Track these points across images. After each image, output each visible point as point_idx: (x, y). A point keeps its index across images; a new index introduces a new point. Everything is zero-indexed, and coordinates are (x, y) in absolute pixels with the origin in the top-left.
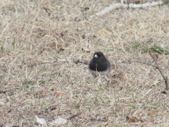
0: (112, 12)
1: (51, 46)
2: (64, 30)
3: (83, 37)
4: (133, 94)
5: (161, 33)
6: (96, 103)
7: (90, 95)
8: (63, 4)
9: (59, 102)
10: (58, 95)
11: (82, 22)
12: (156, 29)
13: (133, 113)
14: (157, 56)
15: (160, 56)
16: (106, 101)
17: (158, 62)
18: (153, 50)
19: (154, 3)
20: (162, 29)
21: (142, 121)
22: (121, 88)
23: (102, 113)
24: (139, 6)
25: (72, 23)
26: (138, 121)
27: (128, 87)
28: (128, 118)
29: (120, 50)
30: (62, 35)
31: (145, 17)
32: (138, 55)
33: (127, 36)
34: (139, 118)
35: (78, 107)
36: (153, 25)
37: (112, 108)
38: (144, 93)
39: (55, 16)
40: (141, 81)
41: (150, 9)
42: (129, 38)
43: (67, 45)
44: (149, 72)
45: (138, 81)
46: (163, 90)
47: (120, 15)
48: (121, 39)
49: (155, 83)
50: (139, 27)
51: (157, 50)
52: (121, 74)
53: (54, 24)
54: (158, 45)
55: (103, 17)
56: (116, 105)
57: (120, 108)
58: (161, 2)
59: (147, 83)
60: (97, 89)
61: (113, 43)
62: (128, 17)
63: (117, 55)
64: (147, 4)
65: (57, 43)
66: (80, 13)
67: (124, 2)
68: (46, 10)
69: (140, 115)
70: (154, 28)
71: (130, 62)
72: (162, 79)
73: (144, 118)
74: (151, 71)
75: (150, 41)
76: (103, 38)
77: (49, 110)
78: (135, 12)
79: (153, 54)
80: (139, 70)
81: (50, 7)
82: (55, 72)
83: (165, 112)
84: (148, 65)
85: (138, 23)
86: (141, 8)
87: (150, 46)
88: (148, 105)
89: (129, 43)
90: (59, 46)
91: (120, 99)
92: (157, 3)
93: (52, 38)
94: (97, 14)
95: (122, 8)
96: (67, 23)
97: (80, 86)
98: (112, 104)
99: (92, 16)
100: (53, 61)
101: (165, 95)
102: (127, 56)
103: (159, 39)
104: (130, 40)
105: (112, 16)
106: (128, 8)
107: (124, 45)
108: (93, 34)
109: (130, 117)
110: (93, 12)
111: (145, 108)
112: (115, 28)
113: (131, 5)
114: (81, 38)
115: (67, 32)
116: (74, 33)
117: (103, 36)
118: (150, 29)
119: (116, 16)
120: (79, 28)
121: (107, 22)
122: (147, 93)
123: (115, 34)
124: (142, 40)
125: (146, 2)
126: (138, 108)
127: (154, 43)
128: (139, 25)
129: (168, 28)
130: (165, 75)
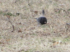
5: (11, 7)
14: (10, 17)
15: (11, 17)
17: (10, 19)
20: (12, 6)
21: (3, 43)
26: (2, 43)
31: (5, 1)
32: (2, 16)
34: (2, 42)
36: (8, 4)
38: (4, 32)
44: (6, 23)
45: (2, 27)
46: (12, 31)
49: (9, 28)
50: (2, 5)
51: (10, 14)
54: (10, 12)
59: (6, 28)
70: (8, 5)
72: (12, 26)
73: (4, 42)
74: (7, 23)
75: (7, 11)
79: (8, 16)
80: (2, 23)
83: (13, 40)
84: (6, 20)
85: (2, 3)
87: (7, 13)
88: (6, 37)
101: (13, 33)
103: (11, 10)
111: (5, 38)
118: (7, 6)
122: (5, 32)
126: (2, 38)
127: (8, 12)
128: (2, 4)
129: (14, 5)
130: (13, 25)
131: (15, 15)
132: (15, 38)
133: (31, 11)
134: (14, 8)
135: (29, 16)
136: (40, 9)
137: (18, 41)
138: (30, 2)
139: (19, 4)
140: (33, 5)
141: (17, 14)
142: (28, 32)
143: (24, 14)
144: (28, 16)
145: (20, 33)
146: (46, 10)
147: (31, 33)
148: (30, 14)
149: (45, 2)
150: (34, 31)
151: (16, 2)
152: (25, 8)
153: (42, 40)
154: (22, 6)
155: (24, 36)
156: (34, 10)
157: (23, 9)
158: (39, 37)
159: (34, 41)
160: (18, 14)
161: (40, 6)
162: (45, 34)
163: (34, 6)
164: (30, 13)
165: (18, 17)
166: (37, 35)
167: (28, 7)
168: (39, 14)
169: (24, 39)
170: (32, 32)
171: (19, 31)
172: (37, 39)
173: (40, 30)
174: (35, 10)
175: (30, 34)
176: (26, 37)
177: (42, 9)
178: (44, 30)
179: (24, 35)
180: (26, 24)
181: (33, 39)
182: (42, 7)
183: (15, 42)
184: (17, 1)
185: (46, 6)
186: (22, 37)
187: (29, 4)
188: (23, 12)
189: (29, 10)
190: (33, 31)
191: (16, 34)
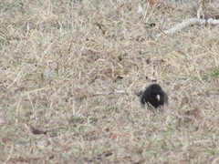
0: (185, 29)
1: (106, 73)
2: (123, 52)
3: (148, 62)
4: (212, 137)
6: (164, 147)
7: (156, 137)
8: (122, 19)
9: (116, 145)
10: (115, 137)
11: (147, 42)
16: (176, 144)
22: (197, 129)
23: (171, 160)
25: (133, 43)
27: (205, 127)
29: (195, 78)
30: (120, 60)
33: (205, 61)
35: (140, 152)
37: (185, 155)
39: (112, 34)
43: (126, 72)
47: (196, 33)
48: (197, 65)
52: (196, 109)
53: (110, 44)
55: (173, 36)
56: (190, 150)
57: (195, 154)
60: (165, 129)
61: (186, 70)
63: (191, 85)
65: (113, 68)
66: (144, 30)
67: (201, 17)
68: (100, 26)
71: (208, 94)
76: (173, 63)
77: (102, 156)
78: (216, 29)
81: (104, 22)
82: (110, 107)
89: (207, 69)
90: (116, 73)
91: (195, 142)
93: (108, 63)
94: (166, 32)
95: (198, 24)
96: (127, 43)
97: (144, 125)
98: (185, 148)
99: (159, 35)
100: (108, 93)
102: (204, 86)
105: (185, 34)
107: (201, 72)
108: (161, 58)
110: (161, 30)
112: (189, 50)
114: (145, 63)
115: (126, 54)
116: (135, 56)
117: (173, 60)
119: (190, 34)
120: (142, 50)
121: (178, 43)
123: (189, 58)
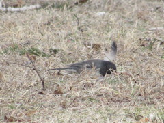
5: (38, 35)
12: (34, 32)
13: (11, 113)
14: (34, 58)
15: (37, 58)
17: (35, 64)
18: (31, 52)
19: (32, 7)
20: (40, 32)
21: (19, 121)
24: (17, 9)
26: (16, 121)
28: (6, 118)
31: (23, 20)
32: (16, 57)
34: (16, 118)
36: (31, 27)
38: (22, 93)
40: (19, 82)
41: (27, 12)
42: (7, 41)
44: (26, 73)
45: (16, 82)
46: (40, 90)
49: (32, 84)
50: (17, 30)
51: (35, 52)
54: (35, 47)
58: (38, 6)
59: (25, 84)
62: (7, 20)
64: (25, 8)
69: (18, 115)
70: (32, 30)
72: (39, 80)
73: (22, 117)
74: (29, 72)
75: (28, 43)
79: (30, 56)
80: (17, 72)
83: (42, 112)
84: (26, 66)
85: (16, 25)
86: (19, 12)
87: (27, 48)
88: (26, 105)
92: (34, 7)
101: (42, 96)
103: (37, 42)
104: (8, 42)
106: (6, 12)
109: (8, 116)
111: (22, 108)
113: (9, 8)
118: (28, 32)
122: (24, 94)
124: (20, 42)
125: (24, 5)
126: (15, 108)
127: (31, 45)
128: (17, 27)
129: (45, 31)
130: (42, 76)
131: (48, 53)
132: (47, 109)
133: (85, 45)
134: (45, 37)
135: (79, 55)
136: (107, 39)
137: (53, 116)
138: (83, 22)
139: (56, 28)
140: (90, 30)
141: (51, 52)
142: (77, 94)
143: (69, 52)
144: (76, 55)
145: (58, 96)
146: (121, 42)
147: (85, 96)
148: (83, 51)
149: (117, 23)
150: (92, 91)
151: (49, 23)
152: (70, 38)
153: (111, 112)
154: (63, 31)
155: (68, 104)
156: (92, 43)
157: (67, 40)
158: (103, 106)
159: (91, 114)
160: (55, 51)
161: (105, 32)
162: (116, 98)
163: (91, 33)
164: (82, 49)
165: (55, 58)
166: (99, 102)
167: (77, 35)
168: (103, 51)
169: (69, 111)
170: (87, 93)
171: (57, 92)
172: (98, 111)
173: (105, 89)
174: (94, 41)
175: (83, 99)
176: (73, 106)
177: (110, 39)
178: (114, 88)
179: (69, 100)
180: (72, 75)
181: (89, 110)
182: (110, 35)
183: (47, 118)
184: (52, 21)
185: (120, 32)
186: (64, 106)
187: (79, 28)
188: (65, 46)
189: (81, 41)
190: (88, 90)
191: (49, 98)
